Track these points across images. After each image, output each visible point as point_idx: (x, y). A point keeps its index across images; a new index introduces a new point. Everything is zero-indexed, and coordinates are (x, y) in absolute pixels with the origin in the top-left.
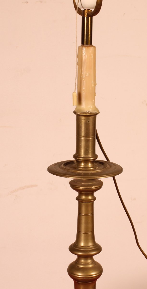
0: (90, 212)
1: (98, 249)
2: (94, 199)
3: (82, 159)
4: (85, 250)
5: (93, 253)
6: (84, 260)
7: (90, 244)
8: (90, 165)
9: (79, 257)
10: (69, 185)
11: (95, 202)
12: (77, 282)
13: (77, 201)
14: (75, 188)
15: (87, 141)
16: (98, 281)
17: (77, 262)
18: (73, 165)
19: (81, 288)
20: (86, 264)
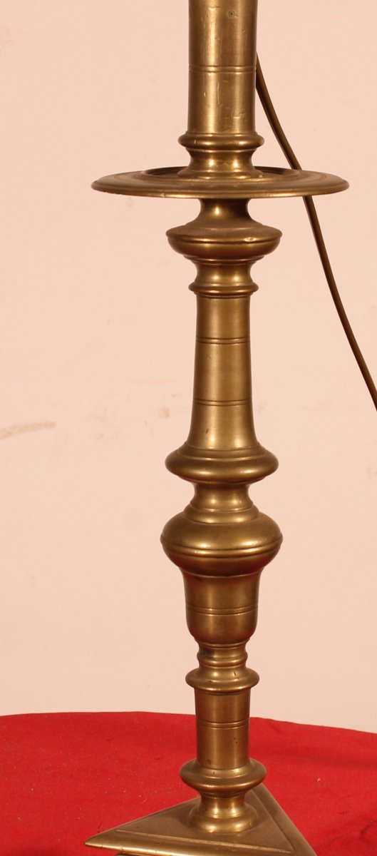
0: (237, 332)
1: (267, 464)
3: (208, 143)
4: (223, 458)
5: (249, 471)
6: (219, 498)
7: (239, 443)
8: (236, 165)
9: (203, 487)
10: (166, 238)
12: (194, 572)
13: (193, 297)
14: (184, 244)
15: (226, 81)
16: (268, 576)
17: (196, 508)
18: (179, 173)
19: (210, 596)
20: (224, 512)
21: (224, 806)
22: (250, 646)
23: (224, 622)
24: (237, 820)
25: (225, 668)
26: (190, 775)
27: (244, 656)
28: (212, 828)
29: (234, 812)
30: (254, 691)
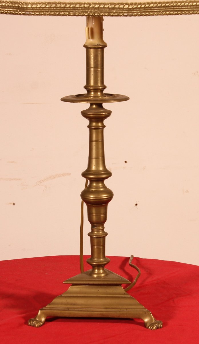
0: (100, 138)
1: (109, 174)
2: (104, 126)
3: (91, 88)
4: (97, 173)
5: (104, 176)
6: (96, 184)
7: (101, 168)
8: (99, 94)
10: (81, 114)
11: (104, 129)
12: (90, 204)
13: (88, 129)
14: (86, 115)
16: (110, 205)
18: (84, 96)
19: (94, 211)
20: (97, 187)
21: (99, 269)
22: (105, 225)
23: (98, 217)
24: (102, 273)
25: (98, 231)
26: (89, 261)
27: (104, 228)
28: (95, 276)
29: (101, 271)
30: (106, 237)
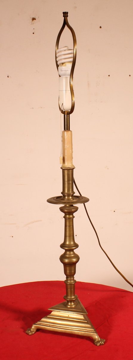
0: (71, 225)
1: (77, 246)
2: (74, 217)
3: (66, 194)
4: (69, 246)
5: (74, 248)
6: (69, 252)
7: (72, 243)
8: (71, 198)
9: (66, 250)
10: (59, 209)
11: (74, 219)
12: (65, 265)
13: (64, 219)
15: (69, 184)
16: (77, 264)
17: (65, 254)
18: (61, 198)
19: (68, 268)
20: (70, 254)
21: (71, 303)
22: (74, 276)
23: (70, 272)
24: (73, 305)
25: (70, 280)
26: (65, 298)
27: (74, 278)
28: (69, 307)
29: (73, 304)
